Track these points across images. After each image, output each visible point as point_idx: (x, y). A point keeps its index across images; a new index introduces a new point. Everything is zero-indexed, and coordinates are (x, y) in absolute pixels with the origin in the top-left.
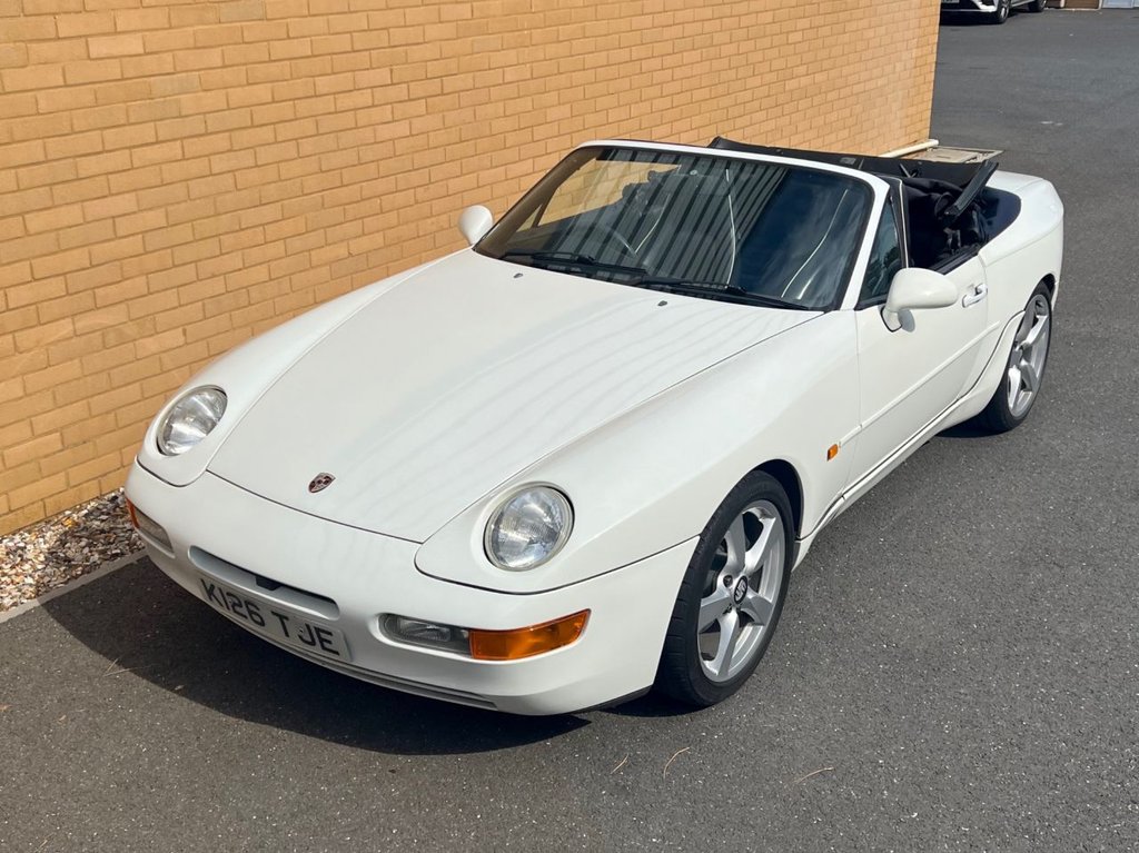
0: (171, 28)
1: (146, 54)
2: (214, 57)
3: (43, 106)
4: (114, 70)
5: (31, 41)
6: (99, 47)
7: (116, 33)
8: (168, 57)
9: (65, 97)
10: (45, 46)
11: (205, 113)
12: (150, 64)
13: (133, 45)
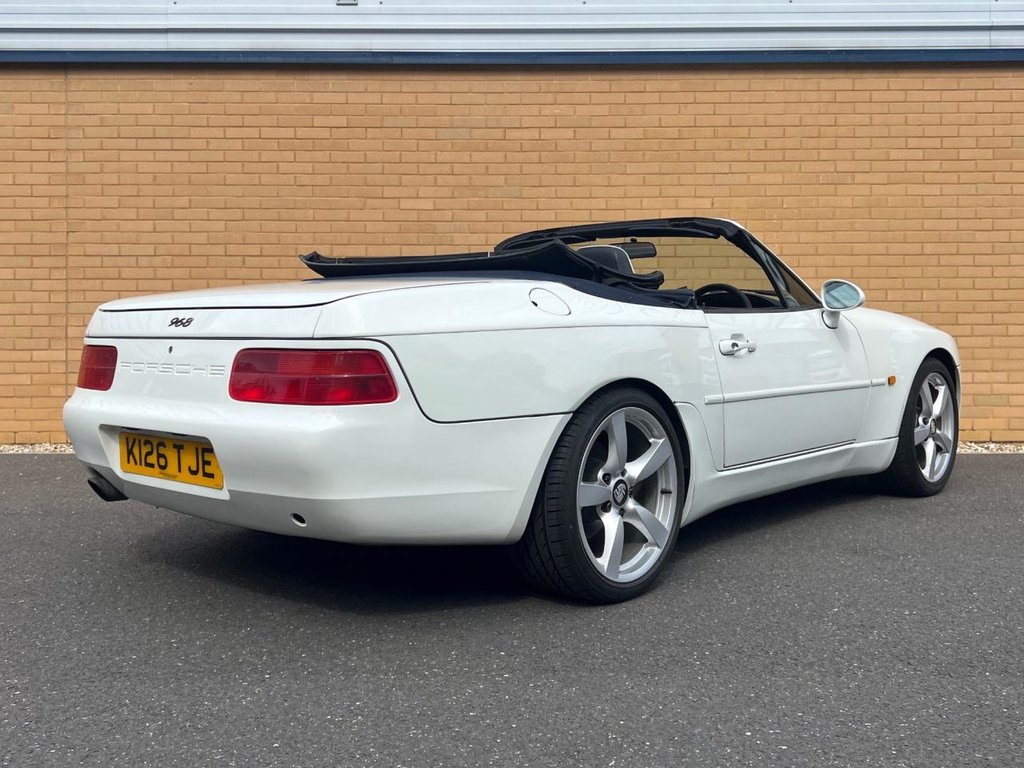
0: (453, 198)
1: (435, 210)
2: (482, 215)
3: (369, 229)
4: (414, 216)
5: (368, 198)
6: (405, 204)
7: (418, 198)
8: (450, 213)
9: (383, 226)
10: (375, 200)
11: (470, 245)
12: (437, 215)
13: (429, 204)
